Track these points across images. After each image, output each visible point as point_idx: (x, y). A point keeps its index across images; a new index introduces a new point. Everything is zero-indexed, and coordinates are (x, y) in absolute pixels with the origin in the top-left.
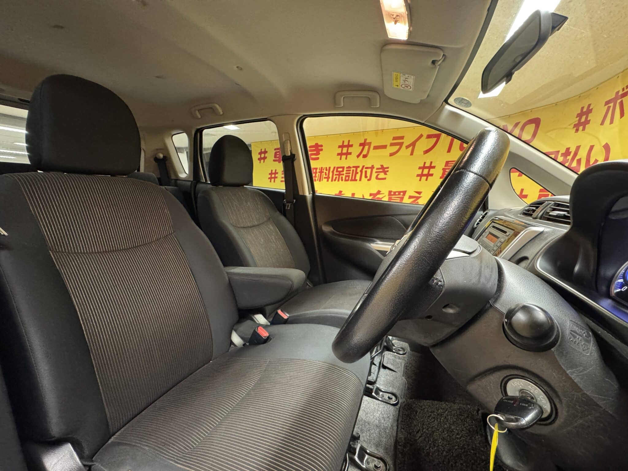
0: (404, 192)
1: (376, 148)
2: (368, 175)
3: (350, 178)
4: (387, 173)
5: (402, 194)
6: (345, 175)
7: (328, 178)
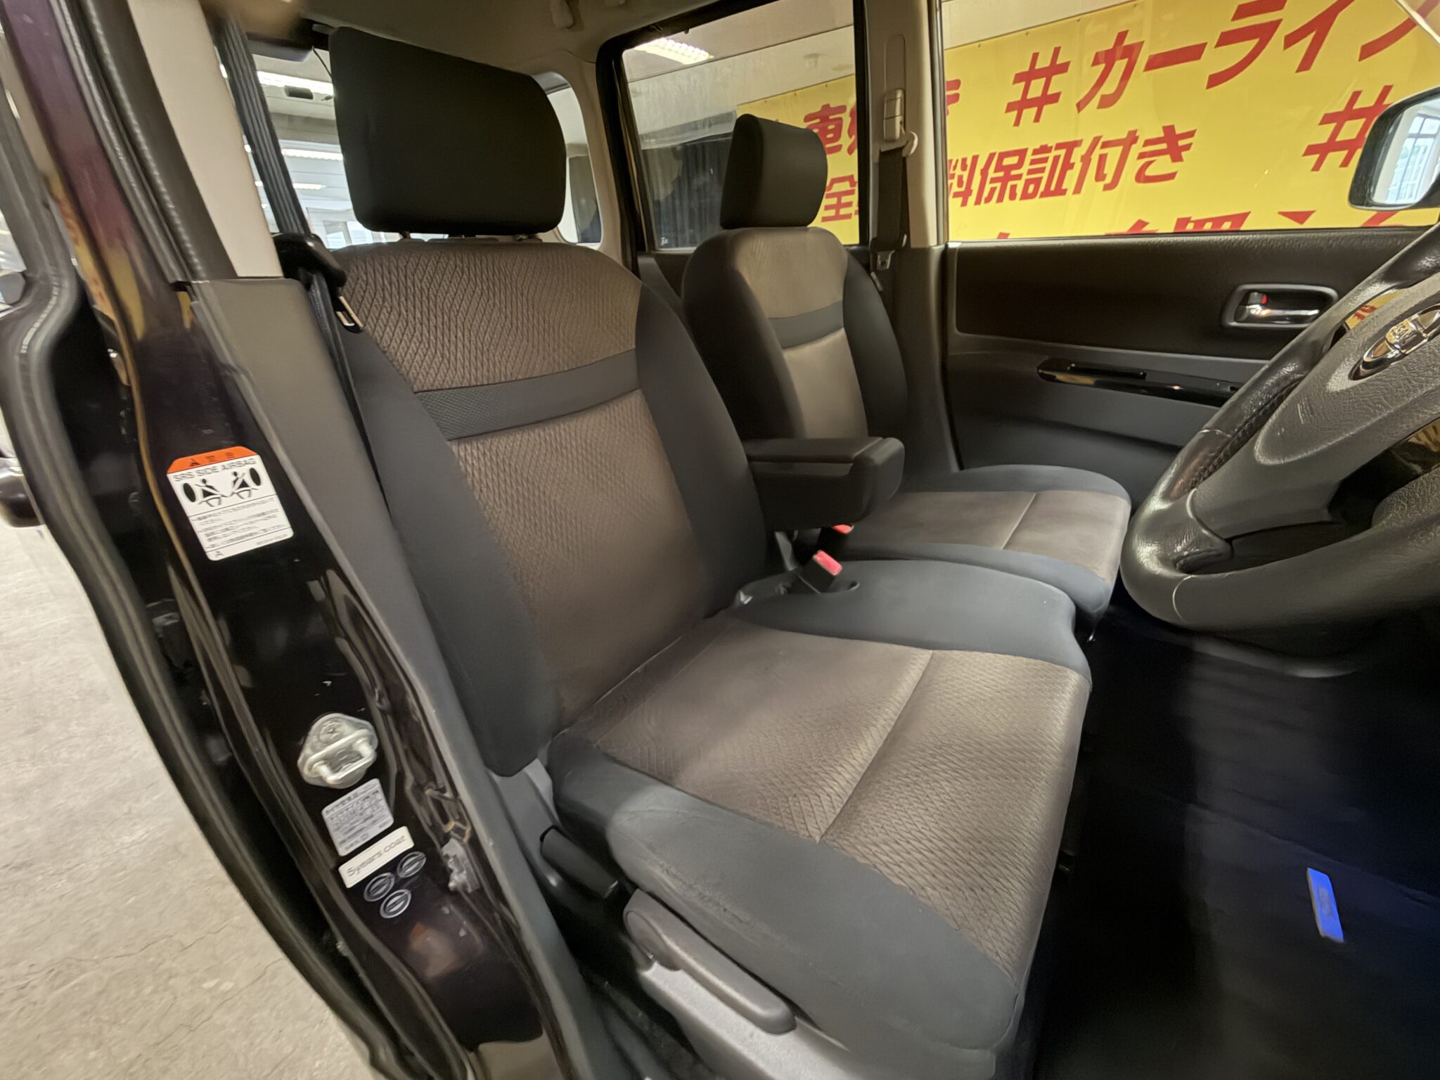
0: (1239, 221)
1: (1156, 62)
2: (1110, 170)
3: (1042, 188)
4: (1184, 154)
6: (1025, 177)
7: (965, 195)
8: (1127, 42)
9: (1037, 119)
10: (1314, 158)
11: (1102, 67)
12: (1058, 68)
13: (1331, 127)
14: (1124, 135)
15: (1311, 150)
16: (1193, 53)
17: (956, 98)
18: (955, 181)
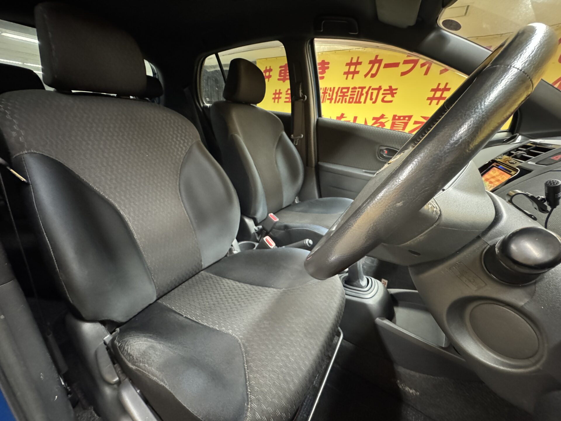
0: (410, 117)
1: (387, 66)
2: (374, 97)
3: (354, 100)
4: (395, 95)
5: (407, 118)
6: (349, 96)
7: (331, 99)
8: (379, 58)
9: (353, 78)
10: (429, 101)
11: (371, 65)
12: (358, 63)
13: (433, 93)
14: (378, 87)
15: (429, 99)
16: (396, 65)
17: (328, 68)
18: (328, 95)
